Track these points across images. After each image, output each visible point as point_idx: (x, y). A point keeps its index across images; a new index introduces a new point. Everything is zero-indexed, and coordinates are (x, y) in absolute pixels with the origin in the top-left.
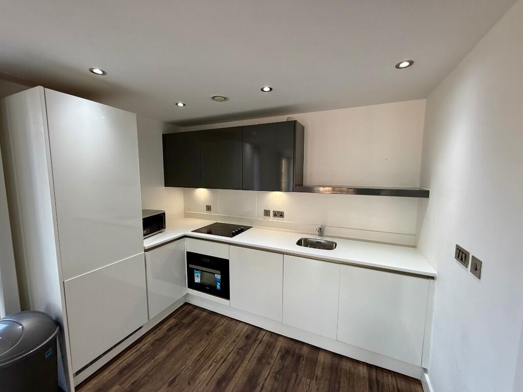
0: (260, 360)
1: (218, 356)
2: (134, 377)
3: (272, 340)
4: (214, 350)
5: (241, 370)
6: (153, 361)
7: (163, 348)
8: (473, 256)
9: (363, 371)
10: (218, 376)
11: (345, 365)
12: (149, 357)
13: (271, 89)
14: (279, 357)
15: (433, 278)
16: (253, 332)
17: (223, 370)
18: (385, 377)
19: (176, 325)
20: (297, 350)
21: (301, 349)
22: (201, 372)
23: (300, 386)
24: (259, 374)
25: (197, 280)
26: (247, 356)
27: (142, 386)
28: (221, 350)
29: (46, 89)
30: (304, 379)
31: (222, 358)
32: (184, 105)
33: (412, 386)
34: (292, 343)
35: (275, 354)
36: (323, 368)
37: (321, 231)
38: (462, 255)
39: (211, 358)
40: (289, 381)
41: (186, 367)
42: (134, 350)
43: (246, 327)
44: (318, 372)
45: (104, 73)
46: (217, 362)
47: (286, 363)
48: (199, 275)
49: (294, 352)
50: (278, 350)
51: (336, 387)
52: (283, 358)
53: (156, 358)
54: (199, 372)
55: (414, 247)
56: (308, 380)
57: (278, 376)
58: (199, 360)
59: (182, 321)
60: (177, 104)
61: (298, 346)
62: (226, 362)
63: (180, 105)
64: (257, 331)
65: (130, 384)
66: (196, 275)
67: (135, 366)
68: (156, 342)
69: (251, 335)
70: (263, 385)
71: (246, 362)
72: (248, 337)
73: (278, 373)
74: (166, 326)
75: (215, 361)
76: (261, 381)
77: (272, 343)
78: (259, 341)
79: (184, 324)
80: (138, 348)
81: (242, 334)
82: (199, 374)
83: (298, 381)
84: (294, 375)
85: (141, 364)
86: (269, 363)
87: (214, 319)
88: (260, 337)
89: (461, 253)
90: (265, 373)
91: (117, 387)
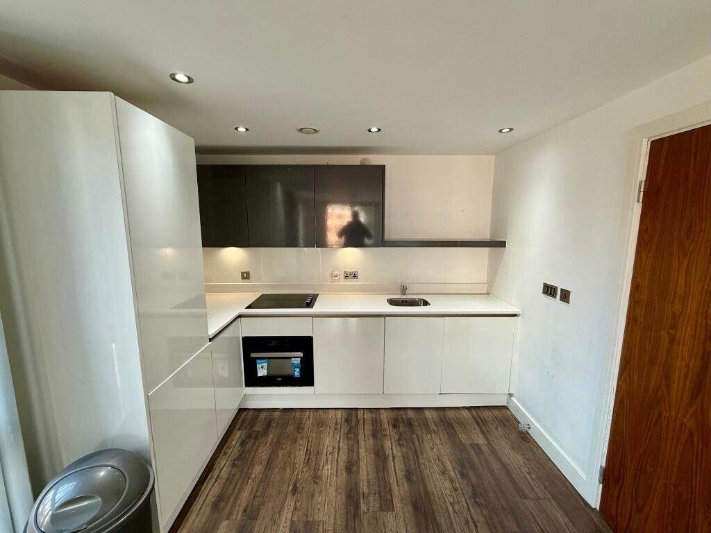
0: (375, 435)
1: (329, 448)
2: (239, 506)
3: (374, 416)
4: (319, 444)
5: (362, 451)
6: (250, 481)
7: (252, 464)
8: (562, 290)
9: (466, 414)
10: (342, 465)
11: (450, 414)
12: (240, 481)
13: (379, 130)
14: (391, 427)
15: (514, 315)
16: (350, 414)
17: (343, 457)
18: (483, 413)
19: (249, 436)
20: (404, 417)
21: (406, 414)
22: (321, 468)
23: (425, 442)
24: (382, 448)
25: (262, 372)
26: (360, 438)
27: (259, 509)
28: (328, 441)
29: (116, 97)
30: (425, 436)
31: (334, 448)
32: (247, 130)
33: (503, 412)
34: (395, 412)
35: (386, 426)
36: (435, 423)
37: (404, 290)
38: (549, 290)
39: (322, 452)
40: (413, 443)
41: (298, 472)
42: (210, 481)
43: (339, 413)
44: (433, 427)
45: (190, 80)
46: (332, 453)
47: (402, 429)
48: (265, 365)
49: (402, 418)
50: (386, 421)
51: (453, 432)
52: (395, 426)
53: (253, 476)
54: (319, 469)
55: (488, 294)
56: (429, 436)
57: (401, 442)
58: (309, 459)
59: (254, 429)
60: (237, 129)
61: (402, 412)
62: (341, 451)
63: (242, 129)
64: (354, 412)
65: (240, 513)
66: (259, 366)
67: (232, 494)
68: (236, 462)
69: (350, 418)
70: (392, 454)
71: (362, 443)
72: (347, 420)
73: (399, 440)
74: (234, 442)
75: (328, 453)
76: (388, 451)
77: (376, 418)
78: (362, 422)
79: (259, 432)
80: (215, 477)
81: (339, 420)
82: (320, 471)
83: (420, 440)
84: (415, 436)
85: (236, 490)
86: (386, 436)
87: (294, 417)
88: (360, 416)
89: (549, 289)
90: (388, 444)
91: (224, 524)
